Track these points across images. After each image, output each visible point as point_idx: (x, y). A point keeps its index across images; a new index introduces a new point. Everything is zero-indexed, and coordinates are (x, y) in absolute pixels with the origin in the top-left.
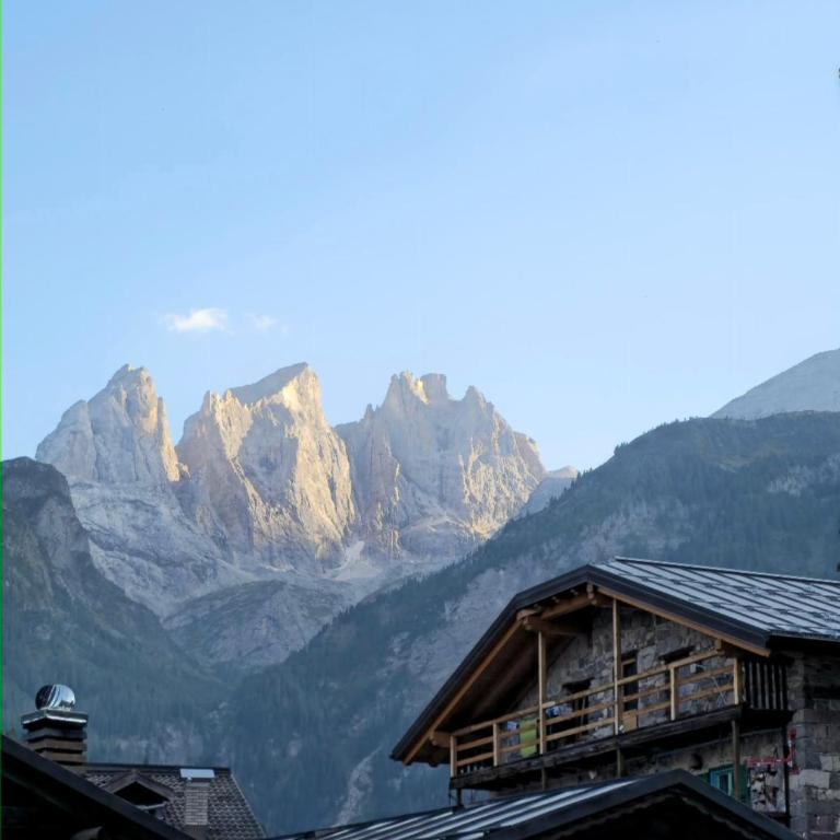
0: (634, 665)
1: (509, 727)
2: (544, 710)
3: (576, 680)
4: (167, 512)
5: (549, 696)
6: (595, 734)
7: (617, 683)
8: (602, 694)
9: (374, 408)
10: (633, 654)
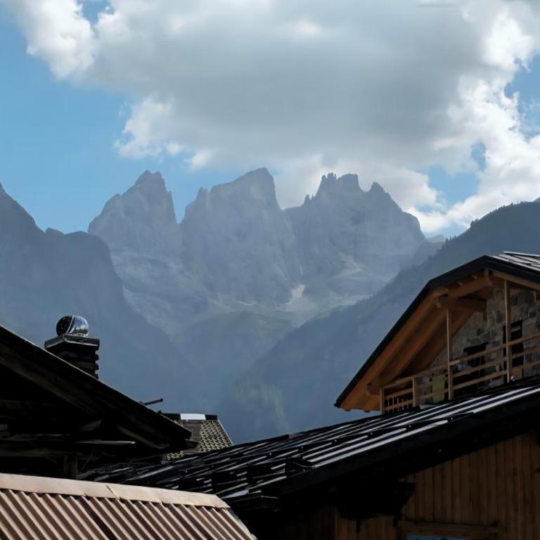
0: (520, 331)
1: (424, 381)
2: (451, 367)
3: (474, 345)
4: (174, 267)
5: (454, 357)
6: (490, 385)
7: (508, 344)
8: (495, 354)
9: (310, 198)
10: (519, 323)
